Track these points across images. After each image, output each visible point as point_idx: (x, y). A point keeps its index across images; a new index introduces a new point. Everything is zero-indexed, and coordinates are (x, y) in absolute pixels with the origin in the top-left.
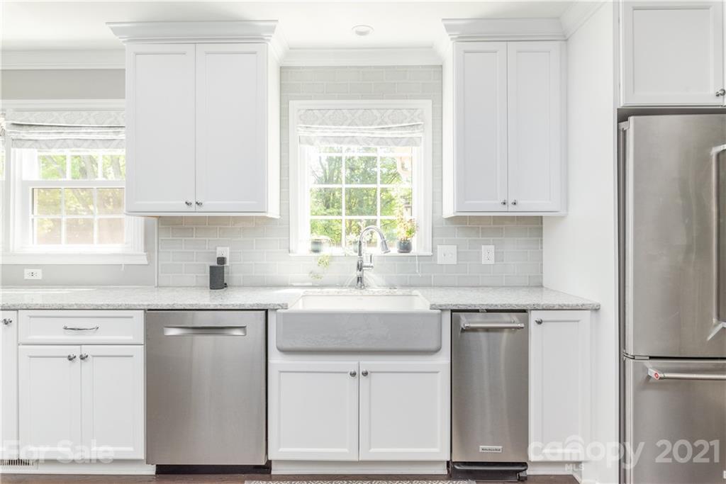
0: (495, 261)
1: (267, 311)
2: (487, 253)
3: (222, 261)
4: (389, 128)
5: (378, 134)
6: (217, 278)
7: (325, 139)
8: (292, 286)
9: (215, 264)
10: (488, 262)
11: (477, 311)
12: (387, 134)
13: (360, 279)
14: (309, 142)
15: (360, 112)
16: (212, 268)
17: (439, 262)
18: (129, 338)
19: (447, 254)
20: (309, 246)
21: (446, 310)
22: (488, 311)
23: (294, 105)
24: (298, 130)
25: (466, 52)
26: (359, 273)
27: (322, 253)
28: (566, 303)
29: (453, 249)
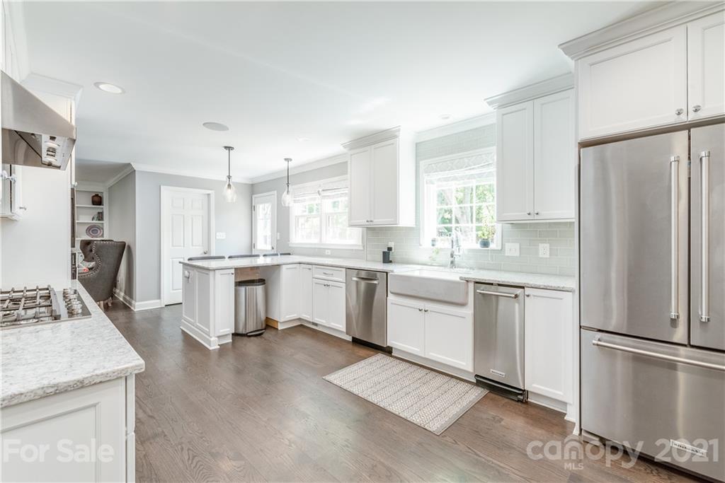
0: (550, 255)
1: (387, 273)
2: (544, 250)
3: (390, 249)
4: (473, 169)
5: (468, 173)
6: (387, 258)
7: (439, 180)
8: (418, 264)
9: (386, 250)
10: (545, 256)
11: (492, 284)
12: (473, 172)
13: (452, 262)
14: (432, 183)
15: (456, 161)
16: (384, 253)
17: (506, 255)
18: (341, 280)
19: (513, 249)
20: (430, 243)
21: (471, 281)
22: (499, 285)
23: (422, 163)
24: (425, 177)
25: (503, 115)
26: (452, 259)
27: (436, 246)
28: (550, 285)
29: (517, 246)
